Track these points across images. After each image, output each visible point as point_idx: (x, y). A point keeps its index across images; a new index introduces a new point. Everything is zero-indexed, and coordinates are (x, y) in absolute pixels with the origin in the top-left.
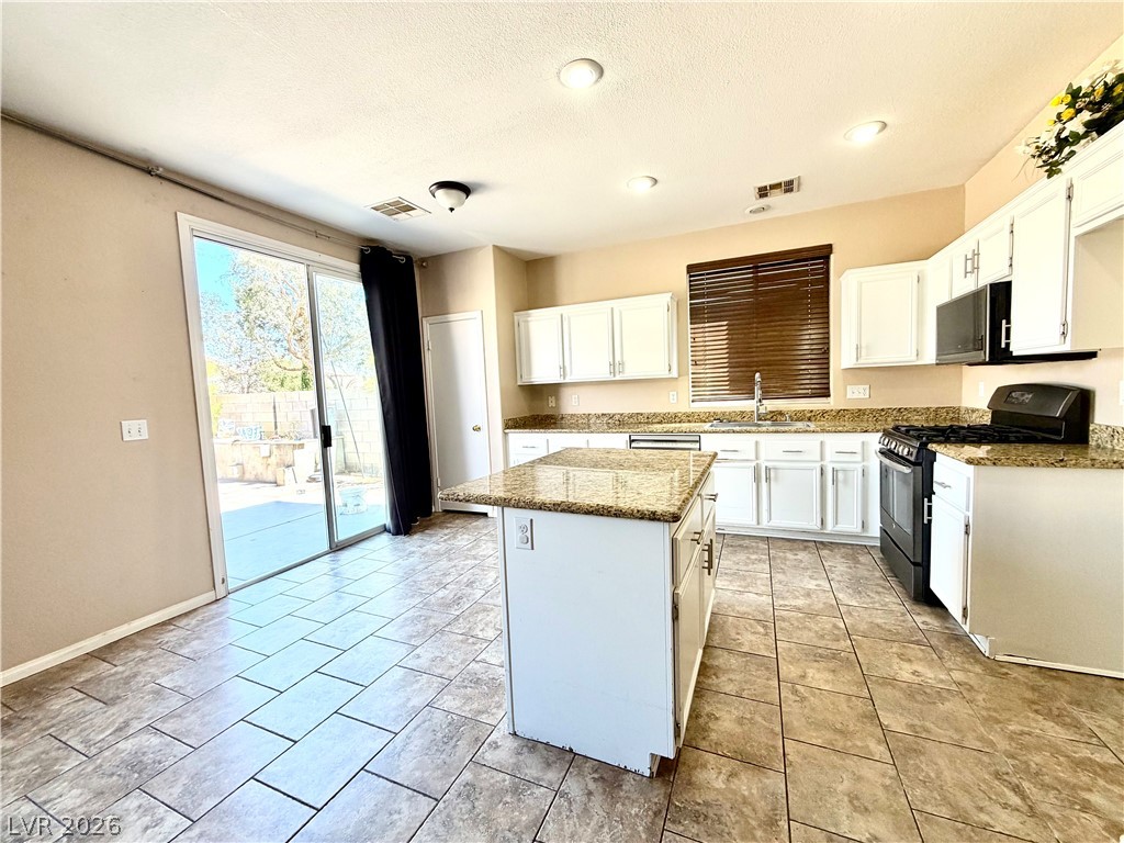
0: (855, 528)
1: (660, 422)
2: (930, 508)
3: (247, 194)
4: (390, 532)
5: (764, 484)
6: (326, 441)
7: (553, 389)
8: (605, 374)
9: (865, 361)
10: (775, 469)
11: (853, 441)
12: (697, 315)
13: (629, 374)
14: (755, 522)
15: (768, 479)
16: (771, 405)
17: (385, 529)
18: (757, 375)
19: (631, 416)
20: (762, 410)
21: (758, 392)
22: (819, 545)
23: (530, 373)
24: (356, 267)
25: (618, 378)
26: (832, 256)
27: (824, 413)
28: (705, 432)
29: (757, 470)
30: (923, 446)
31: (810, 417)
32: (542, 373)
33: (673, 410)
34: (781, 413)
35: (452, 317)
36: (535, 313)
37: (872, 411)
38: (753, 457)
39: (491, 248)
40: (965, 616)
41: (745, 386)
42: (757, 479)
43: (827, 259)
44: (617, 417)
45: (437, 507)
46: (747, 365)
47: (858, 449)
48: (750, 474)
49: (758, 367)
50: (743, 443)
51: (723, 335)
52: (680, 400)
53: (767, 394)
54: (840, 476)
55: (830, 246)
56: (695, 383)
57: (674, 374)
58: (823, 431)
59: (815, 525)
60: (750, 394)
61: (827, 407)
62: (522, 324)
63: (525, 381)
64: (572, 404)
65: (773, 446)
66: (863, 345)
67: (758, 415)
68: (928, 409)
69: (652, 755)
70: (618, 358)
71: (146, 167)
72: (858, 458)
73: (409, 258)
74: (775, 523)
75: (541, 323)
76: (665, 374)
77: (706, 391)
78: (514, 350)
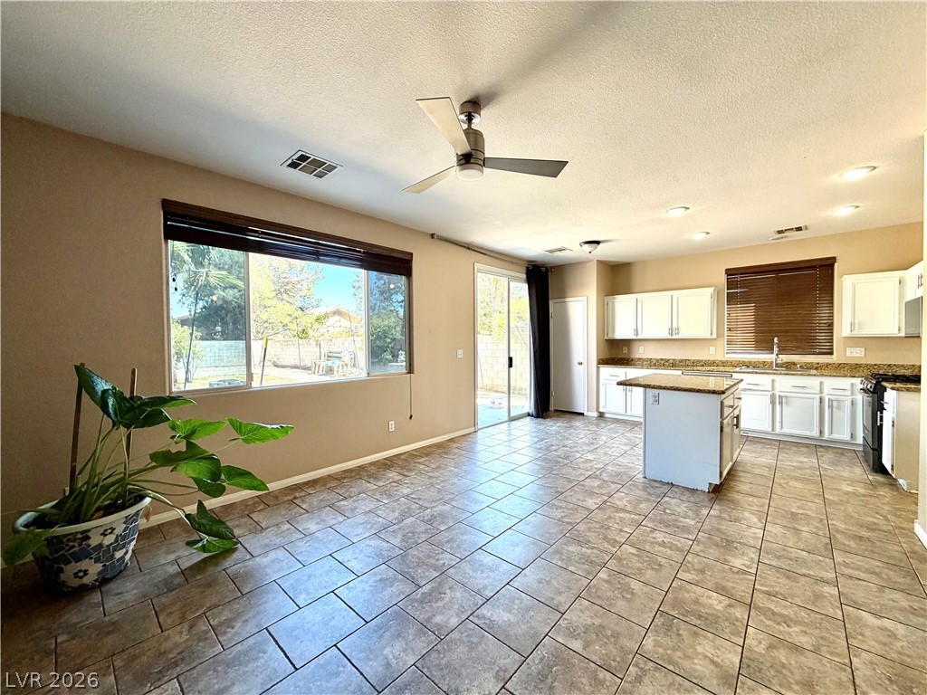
0: (846, 437)
1: (703, 366)
2: (881, 417)
3: (506, 252)
4: (532, 416)
5: (778, 407)
6: (510, 365)
7: (627, 343)
8: (666, 335)
9: (857, 333)
10: (786, 397)
11: (846, 383)
12: (731, 299)
13: (682, 335)
14: (770, 429)
15: (781, 403)
16: (785, 358)
17: (529, 415)
18: (776, 339)
19: (682, 361)
20: (779, 361)
21: (776, 349)
22: (816, 446)
23: (613, 332)
24: (525, 276)
25: (674, 337)
26: (836, 264)
27: (827, 365)
28: (736, 372)
29: (773, 397)
30: (878, 383)
31: (818, 367)
32: (621, 333)
33: (711, 359)
34: (794, 364)
35: (568, 299)
36: (619, 298)
37: (867, 365)
38: (770, 389)
39: (595, 262)
40: (892, 469)
41: (767, 345)
42: (773, 402)
43: (832, 266)
44: (671, 361)
45: (552, 408)
46: (770, 331)
47: (849, 387)
48: (768, 399)
49: (776, 333)
50: (764, 380)
51: (751, 312)
52: (717, 353)
53: (782, 351)
54: (835, 404)
55: (834, 258)
56: (729, 342)
57: (714, 336)
58: (822, 375)
59: (815, 433)
60: (771, 350)
61: (830, 361)
62: (610, 304)
63: (610, 337)
64: (640, 352)
65: (785, 383)
66: (856, 322)
67: (776, 364)
68: (913, 366)
69: (710, 484)
70: (675, 326)
71: (469, 247)
72: (849, 393)
73: (546, 268)
74: (785, 430)
75: (623, 304)
76: (708, 336)
77: (738, 347)
78: (605, 320)
